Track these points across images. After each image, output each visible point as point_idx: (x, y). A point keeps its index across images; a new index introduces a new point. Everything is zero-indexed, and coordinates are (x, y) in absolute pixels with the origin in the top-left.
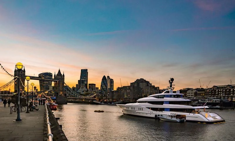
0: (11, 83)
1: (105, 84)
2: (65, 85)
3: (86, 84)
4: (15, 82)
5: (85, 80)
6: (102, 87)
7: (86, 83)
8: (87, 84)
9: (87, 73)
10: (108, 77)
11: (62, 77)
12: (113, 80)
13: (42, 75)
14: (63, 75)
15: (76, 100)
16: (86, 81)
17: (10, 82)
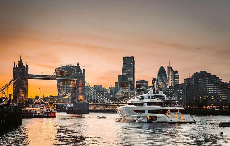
0: (8, 87)
1: (162, 80)
2: (86, 85)
3: (131, 82)
4: (14, 84)
5: (130, 75)
6: (159, 86)
7: (132, 79)
8: (133, 81)
9: (134, 63)
10: (170, 68)
11: (81, 74)
12: (177, 72)
13: (61, 69)
14: (82, 70)
15: (107, 108)
16: (132, 76)
17: (8, 85)
